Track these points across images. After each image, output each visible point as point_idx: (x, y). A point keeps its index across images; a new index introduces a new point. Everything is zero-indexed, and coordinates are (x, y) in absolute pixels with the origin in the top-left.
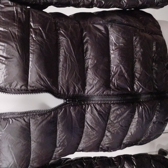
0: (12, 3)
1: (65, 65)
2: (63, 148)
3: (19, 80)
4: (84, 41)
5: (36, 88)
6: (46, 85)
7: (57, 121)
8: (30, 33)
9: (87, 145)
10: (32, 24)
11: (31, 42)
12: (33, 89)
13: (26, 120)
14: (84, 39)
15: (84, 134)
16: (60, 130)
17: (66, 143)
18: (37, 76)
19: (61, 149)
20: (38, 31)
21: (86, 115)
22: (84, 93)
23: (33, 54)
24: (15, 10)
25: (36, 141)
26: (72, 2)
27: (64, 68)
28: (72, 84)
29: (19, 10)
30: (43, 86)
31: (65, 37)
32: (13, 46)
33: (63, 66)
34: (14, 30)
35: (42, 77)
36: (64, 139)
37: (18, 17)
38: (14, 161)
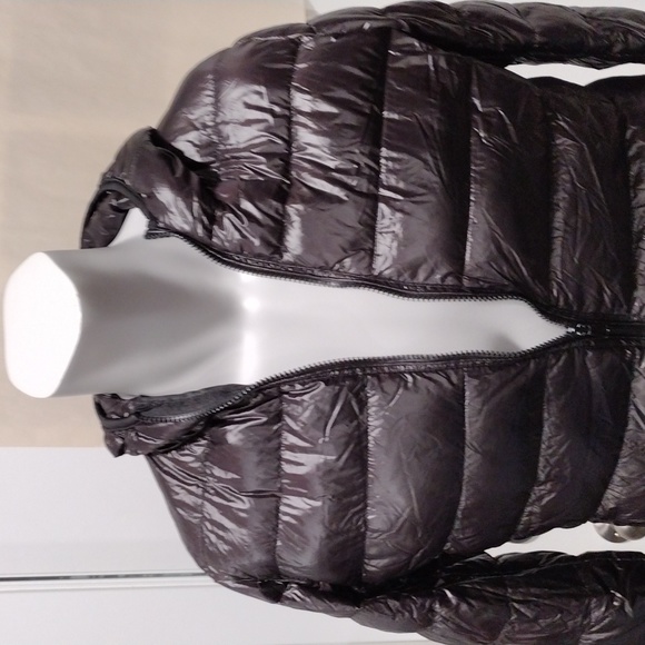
0: (424, 45)
1: (572, 221)
2: (558, 488)
3: (440, 259)
4: (631, 153)
5: (486, 285)
6: (516, 277)
7: (543, 392)
8: (473, 124)
9: (634, 489)
10: (477, 102)
11: (476, 151)
12: (476, 285)
13: (454, 378)
14: (629, 148)
15: (625, 451)
16: (553, 424)
17: (567, 472)
18: (493, 247)
19: (550, 492)
20: (495, 120)
21: (633, 385)
22: (629, 310)
23: (481, 183)
24: (431, 63)
25: (480, 450)
26: (591, 40)
27: (568, 229)
28: (593, 279)
29: (442, 63)
30: (506, 278)
31: (573, 139)
32: (425, 161)
33: (566, 223)
34: (428, 118)
35: (506, 253)
36: (563, 455)
37: (438, 81)
38: (412, 510)
